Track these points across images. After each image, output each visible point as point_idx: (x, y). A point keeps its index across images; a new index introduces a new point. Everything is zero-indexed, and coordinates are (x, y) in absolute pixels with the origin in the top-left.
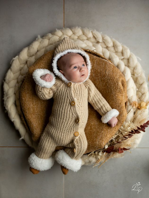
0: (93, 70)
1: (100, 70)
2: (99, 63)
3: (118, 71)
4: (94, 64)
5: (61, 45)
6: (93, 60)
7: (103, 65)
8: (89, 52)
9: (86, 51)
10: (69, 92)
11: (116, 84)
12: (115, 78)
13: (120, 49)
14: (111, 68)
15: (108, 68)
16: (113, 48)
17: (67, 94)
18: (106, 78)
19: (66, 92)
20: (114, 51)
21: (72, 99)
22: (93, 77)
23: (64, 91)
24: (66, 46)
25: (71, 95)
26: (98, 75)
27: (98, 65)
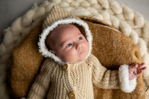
0: (95, 44)
1: (105, 42)
2: (102, 32)
3: (128, 40)
4: (95, 34)
5: (50, 16)
6: (93, 29)
7: (107, 36)
8: (86, 19)
9: (83, 19)
10: (65, 78)
11: (129, 59)
12: (127, 52)
13: (132, 16)
14: (119, 38)
15: (115, 39)
16: (122, 15)
17: (63, 81)
18: (114, 52)
19: (61, 78)
20: (124, 19)
21: (70, 88)
22: (96, 52)
23: (58, 78)
24: (57, 16)
25: (68, 82)
26: (103, 49)
27: (100, 36)
